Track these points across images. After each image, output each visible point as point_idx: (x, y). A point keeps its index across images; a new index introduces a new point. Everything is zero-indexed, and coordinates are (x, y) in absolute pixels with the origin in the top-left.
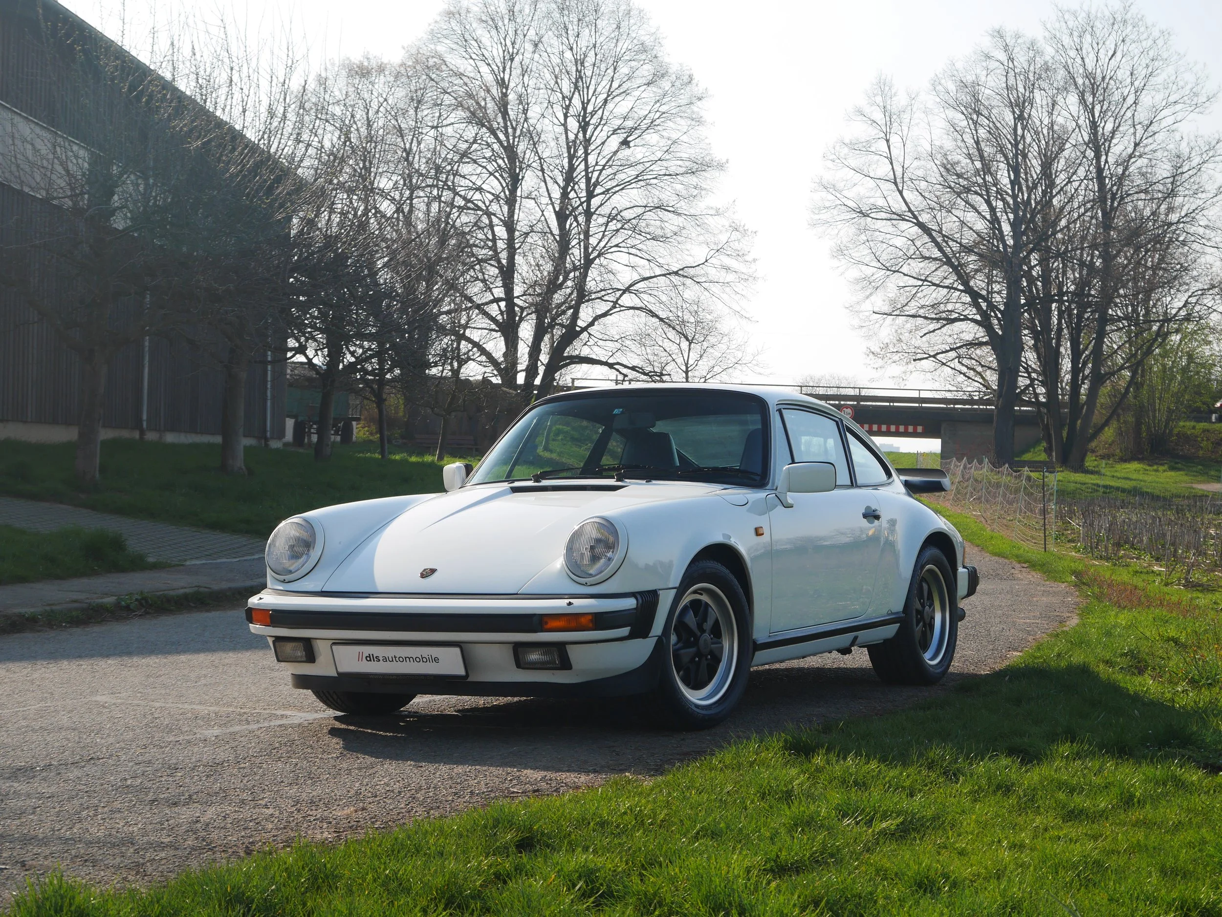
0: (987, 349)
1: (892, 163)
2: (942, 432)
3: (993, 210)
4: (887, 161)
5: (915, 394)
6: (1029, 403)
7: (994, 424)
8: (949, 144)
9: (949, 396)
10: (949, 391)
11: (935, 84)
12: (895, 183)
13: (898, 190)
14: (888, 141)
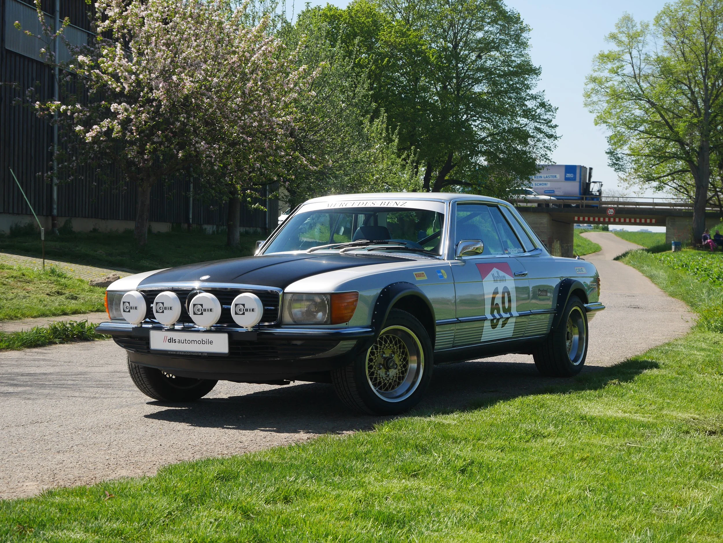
0: (689, 175)
1: (633, 67)
2: (667, 222)
3: (693, 93)
4: (630, 65)
5: (651, 201)
6: (715, 206)
7: (694, 218)
8: (666, 55)
9: (673, 201)
10: (673, 199)
11: (658, 19)
12: (635, 78)
13: (637, 81)
14: (630, 54)
